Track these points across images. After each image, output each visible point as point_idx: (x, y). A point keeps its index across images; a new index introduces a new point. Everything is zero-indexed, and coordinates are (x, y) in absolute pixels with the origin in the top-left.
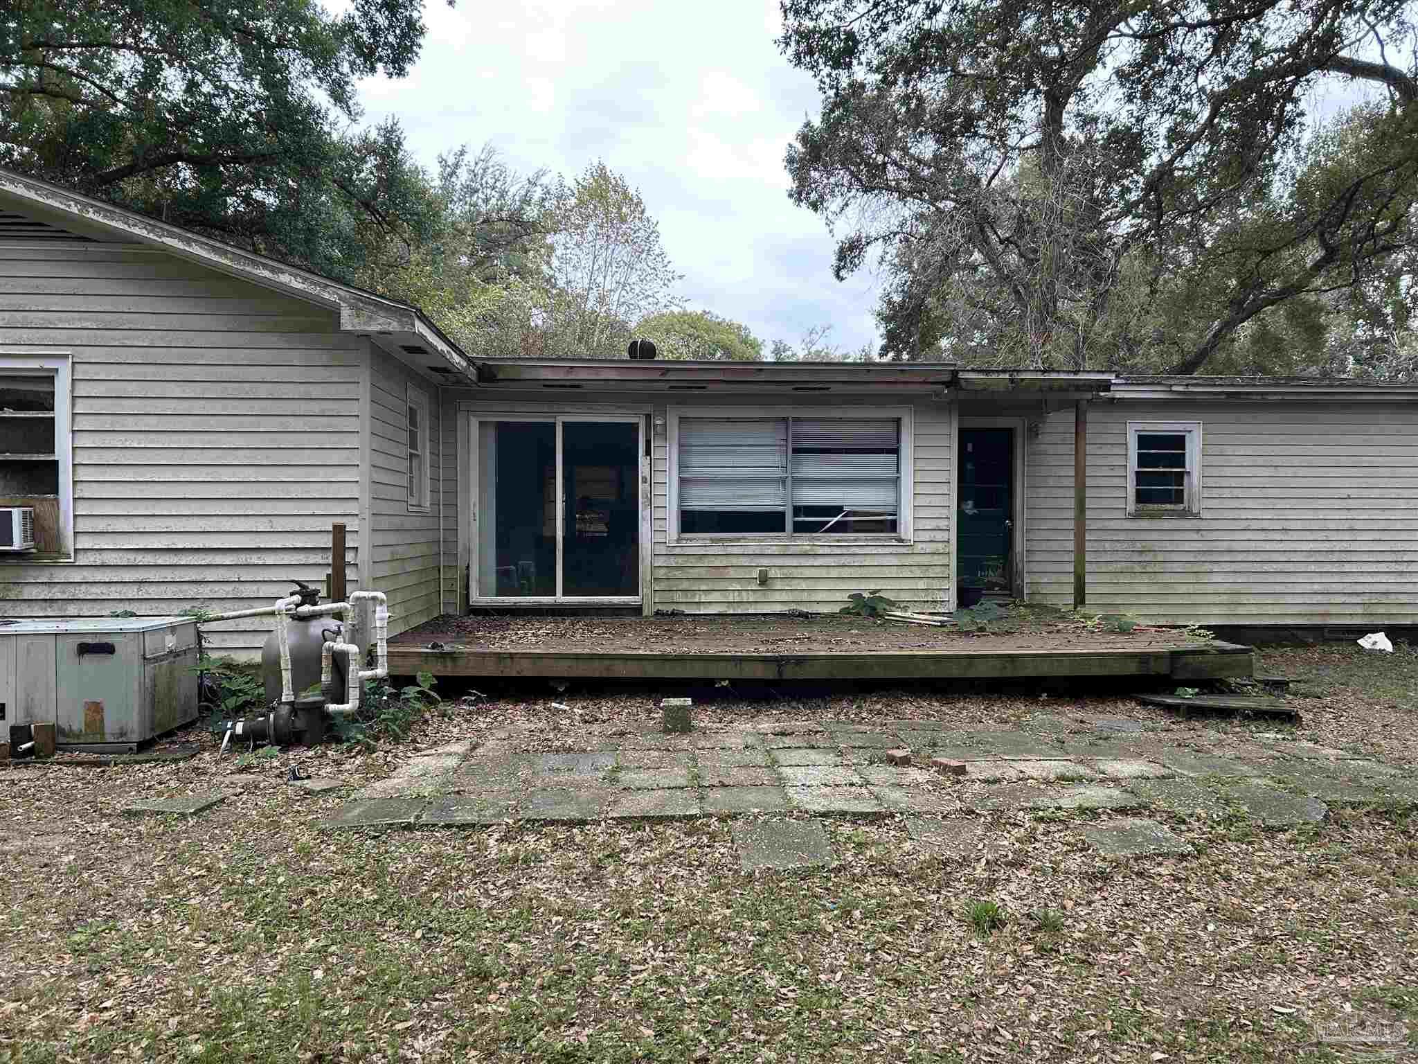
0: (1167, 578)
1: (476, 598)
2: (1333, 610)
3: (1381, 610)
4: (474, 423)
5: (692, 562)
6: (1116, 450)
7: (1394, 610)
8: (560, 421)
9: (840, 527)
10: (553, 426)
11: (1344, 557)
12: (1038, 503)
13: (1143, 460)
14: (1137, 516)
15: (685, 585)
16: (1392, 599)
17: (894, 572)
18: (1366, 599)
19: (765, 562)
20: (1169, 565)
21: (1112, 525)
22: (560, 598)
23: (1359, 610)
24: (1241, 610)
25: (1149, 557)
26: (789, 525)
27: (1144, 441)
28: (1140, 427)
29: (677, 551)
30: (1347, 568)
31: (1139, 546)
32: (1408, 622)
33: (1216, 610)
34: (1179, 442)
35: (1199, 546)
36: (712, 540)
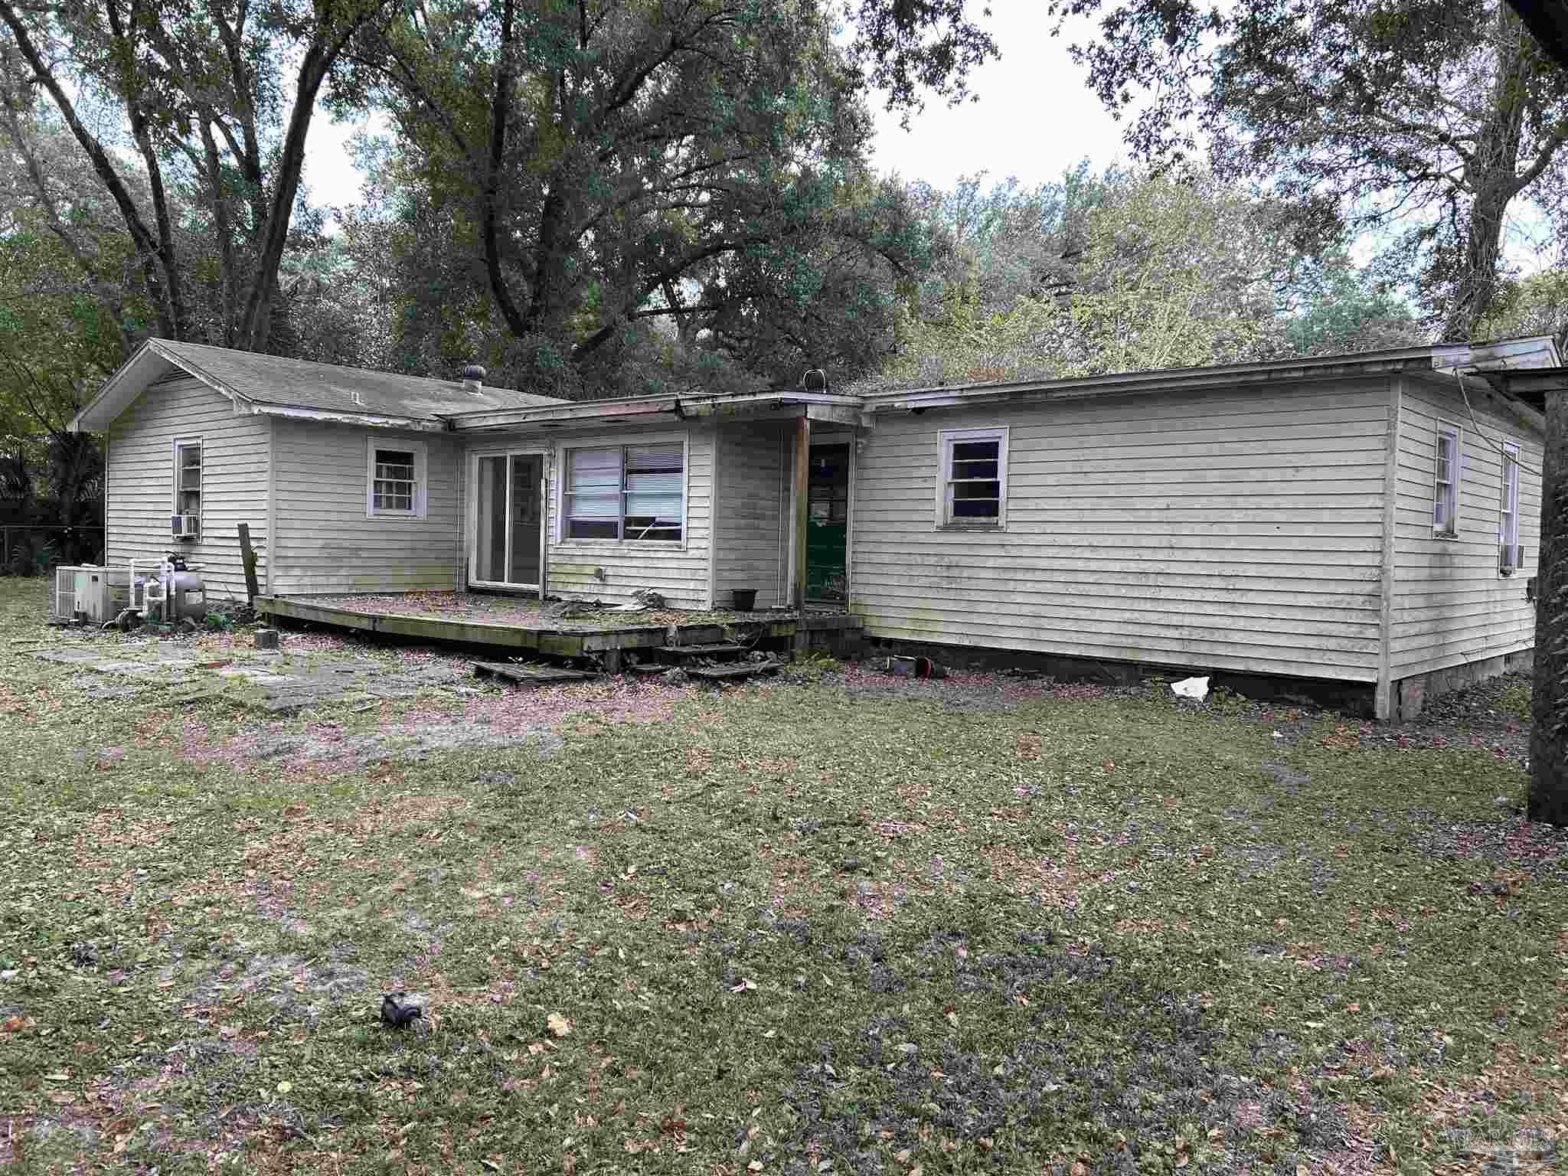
0: (974, 596)
1: (474, 581)
2: (1145, 644)
3: (1204, 648)
4: (475, 460)
5: (566, 560)
6: (928, 462)
7: (1221, 650)
8: (509, 454)
9: (651, 535)
10: (505, 458)
11: (1161, 581)
12: (866, 516)
13: (959, 471)
14: (946, 528)
15: (563, 578)
16: (1218, 636)
17: (675, 574)
18: (1185, 633)
19: (603, 562)
20: (974, 582)
21: (922, 538)
22: (506, 584)
23: (1176, 646)
24: (1044, 636)
25: (955, 572)
26: (620, 532)
27: (961, 450)
28: (951, 436)
29: (560, 552)
30: (1165, 593)
31: (946, 561)
32: (1239, 666)
33: (1020, 634)
34: (992, 449)
35: (1001, 562)
36: (578, 544)
